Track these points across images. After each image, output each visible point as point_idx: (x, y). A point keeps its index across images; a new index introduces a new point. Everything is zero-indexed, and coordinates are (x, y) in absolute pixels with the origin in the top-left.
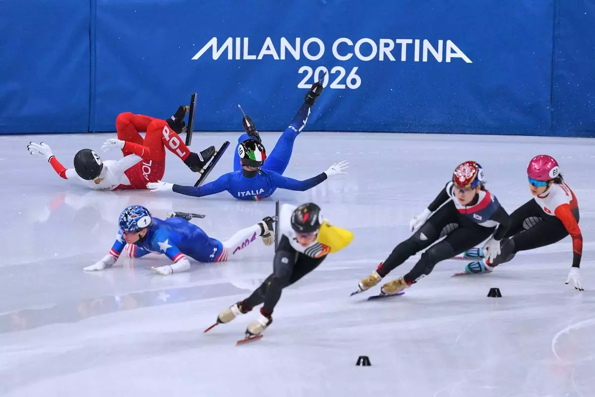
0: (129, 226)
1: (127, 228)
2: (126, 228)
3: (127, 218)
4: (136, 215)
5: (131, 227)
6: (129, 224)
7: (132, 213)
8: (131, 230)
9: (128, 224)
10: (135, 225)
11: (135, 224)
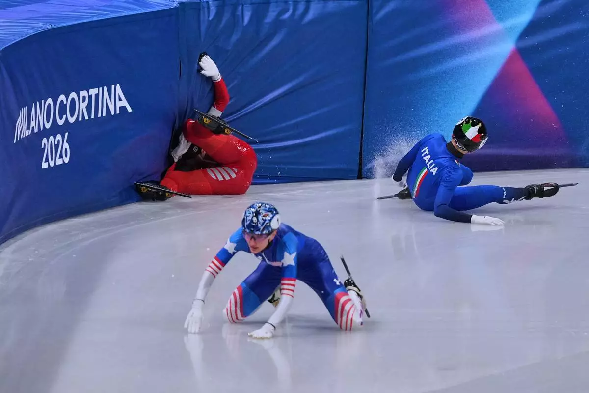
0: (262, 228)
1: (259, 230)
2: (257, 231)
3: (257, 219)
4: (267, 213)
5: (263, 230)
6: (262, 226)
7: (263, 212)
8: (264, 232)
9: (259, 225)
10: (268, 226)
11: (269, 224)
